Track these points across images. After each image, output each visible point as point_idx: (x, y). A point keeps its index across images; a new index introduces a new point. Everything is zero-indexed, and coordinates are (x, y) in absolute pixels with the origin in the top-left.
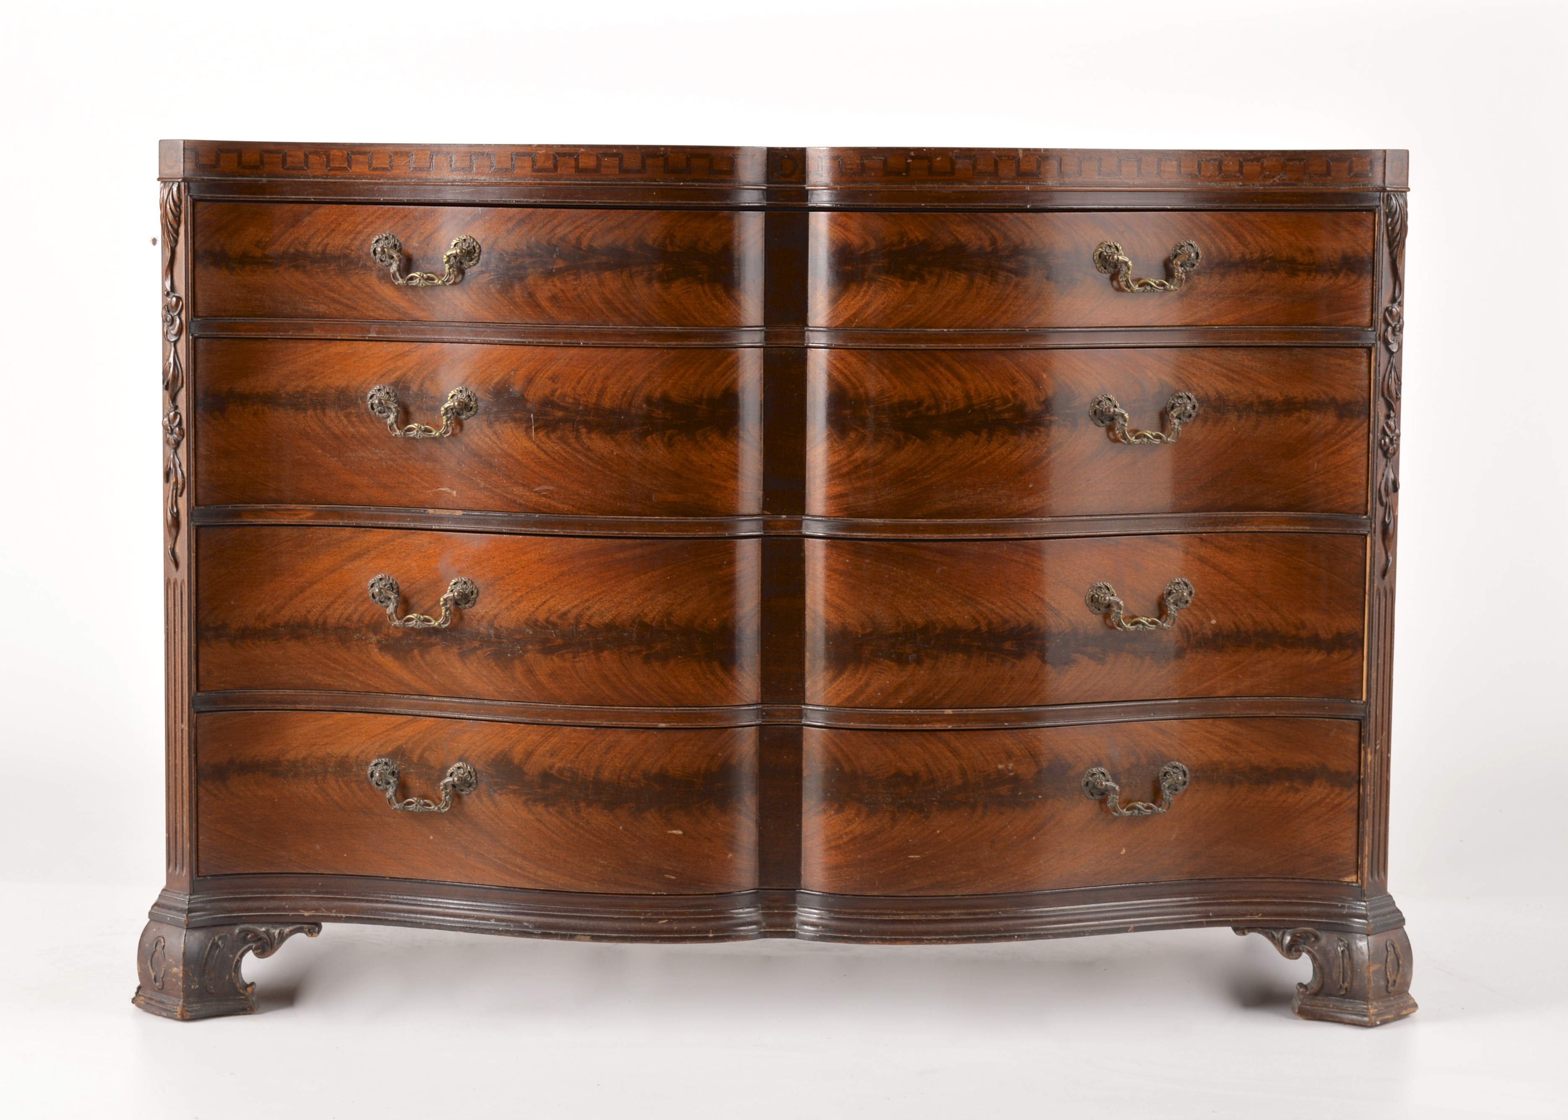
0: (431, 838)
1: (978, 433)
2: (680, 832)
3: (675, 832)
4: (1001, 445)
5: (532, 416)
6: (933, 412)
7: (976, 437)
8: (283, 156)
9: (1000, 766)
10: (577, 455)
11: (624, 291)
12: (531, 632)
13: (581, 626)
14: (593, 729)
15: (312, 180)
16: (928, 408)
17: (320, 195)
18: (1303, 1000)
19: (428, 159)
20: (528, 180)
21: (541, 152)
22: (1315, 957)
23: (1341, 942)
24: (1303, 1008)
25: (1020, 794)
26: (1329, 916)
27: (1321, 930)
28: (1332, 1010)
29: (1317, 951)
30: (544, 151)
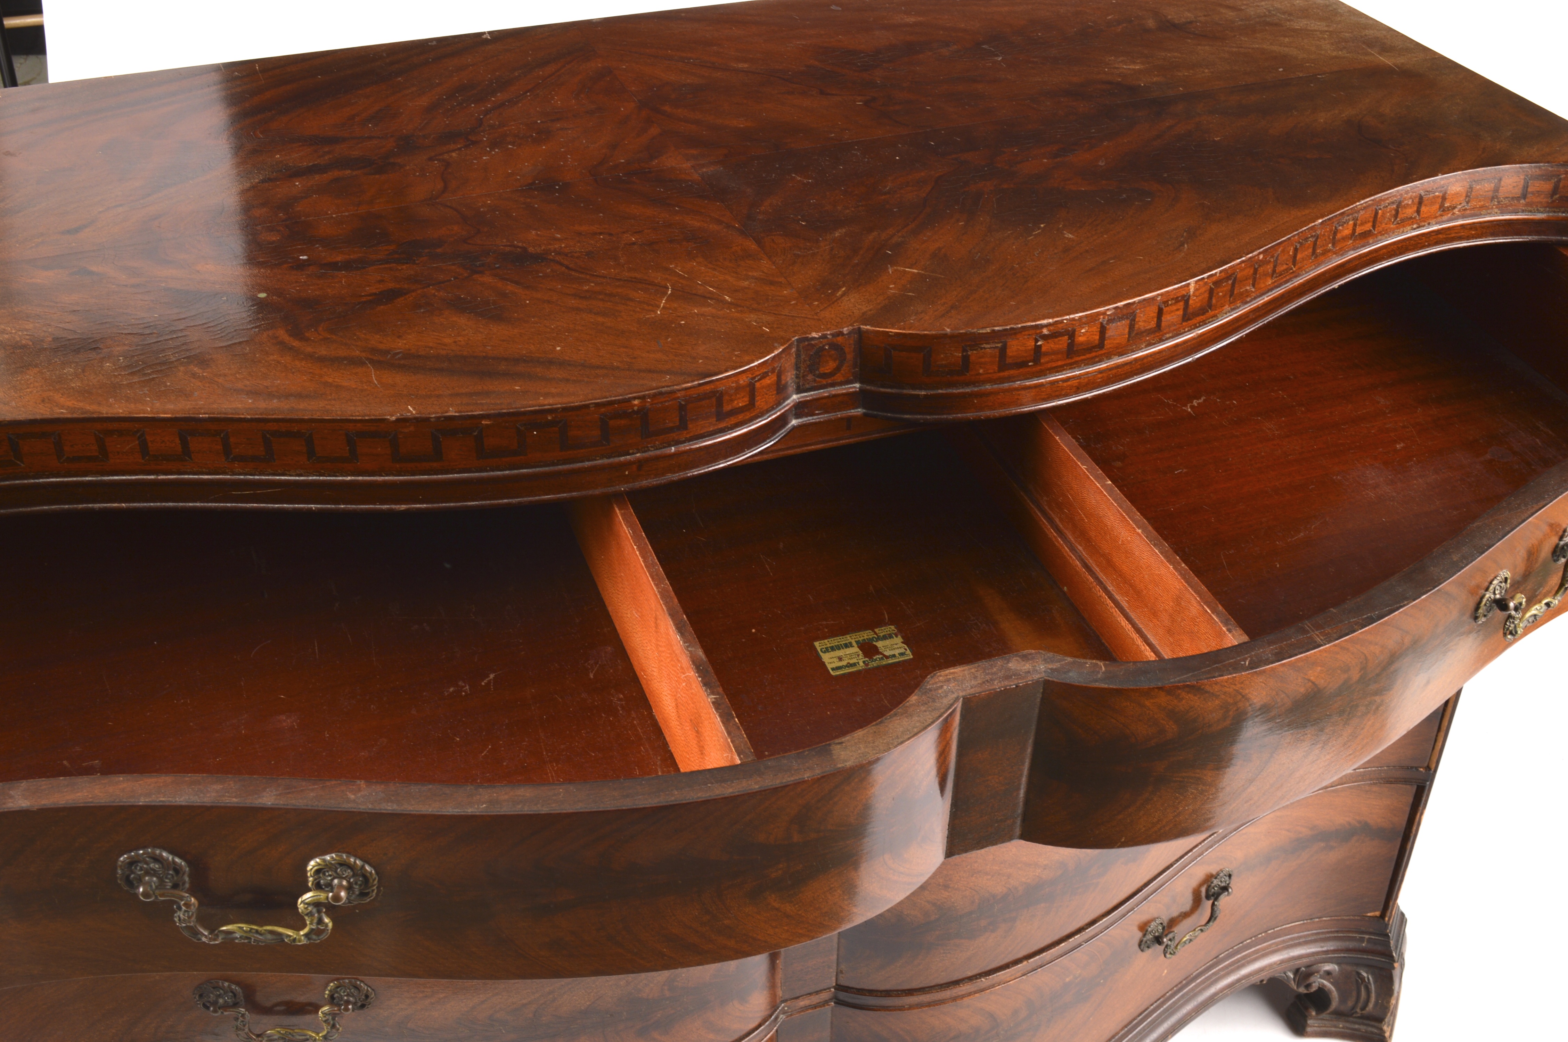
9: (1068, 979)
18: (1310, 1022)
19: (178, 441)
20: (387, 475)
21: (406, 430)
22: (1329, 990)
23: (1359, 974)
24: (1309, 1029)
25: (1083, 992)
26: (1348, 950)
27: (1338, 964)
28: (1343, 1030)
29: (1332, 983)
30: (412, 429)
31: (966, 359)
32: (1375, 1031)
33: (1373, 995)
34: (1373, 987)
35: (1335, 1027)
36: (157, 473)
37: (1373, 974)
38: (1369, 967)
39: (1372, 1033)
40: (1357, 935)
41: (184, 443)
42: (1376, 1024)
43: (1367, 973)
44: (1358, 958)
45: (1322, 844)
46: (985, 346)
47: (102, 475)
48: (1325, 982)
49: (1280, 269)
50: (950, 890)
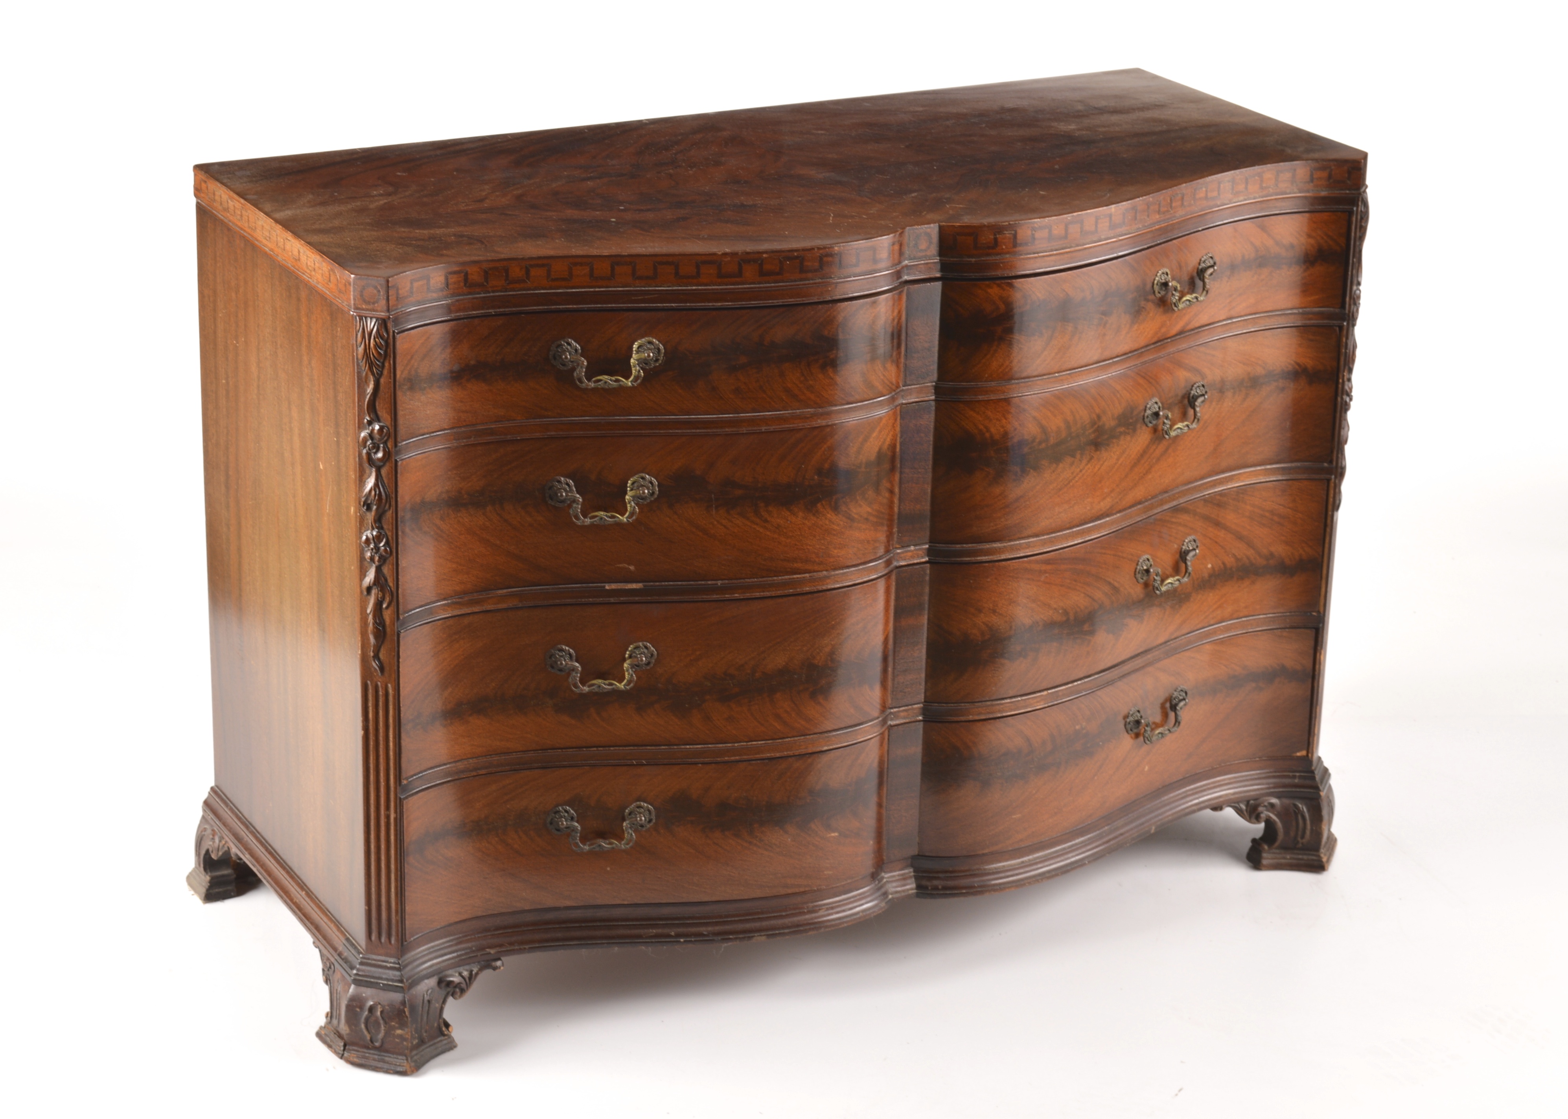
0: (608, 869)
1: (1073, 456)
2: (836, 834)
3: (833, 835)
4: (1089, 462)
5: (713, 496)
6: (1043, 445)
7: (1073, 459)
8: (464, 276)
9: (1077, 727)
10: (755, 526)
11: (802, 379)
12: (710, 685)
13: (757, 674)
14: (767, 761)
15: (492, 294)
16: (1040, 443)
17: (499, 308)
18: (1264, 855)
19: (610, 269)
20: (714, 286)
21: (726, 260)
22: (1274, 820)
23: (1295, 806)
24: (1265, 862)
25: (1089, 746)
26: (1284, 786)
27: (1278, 797)
28: (1290, 861)
29: (1276, 815)
30: (729, 259)
31: (996, 239)
32: (1314, 858)
33: (1308, 822)
34: (1307, 815)
35: (1284, 858)
36: (595, 287)
37: (1306, 805)
38: (1302, 798)
39: (1313, 860)
40: (1291, 774)
41: (613, 269)
42: (1315, 853)
43: (1301, 804)
44: (1293, 791)
45: (1254, 685)
46: (1005, 232)
47: (567, 289)
48: (1272, 815)
49: (1163, 209)
50: (996, 614)
